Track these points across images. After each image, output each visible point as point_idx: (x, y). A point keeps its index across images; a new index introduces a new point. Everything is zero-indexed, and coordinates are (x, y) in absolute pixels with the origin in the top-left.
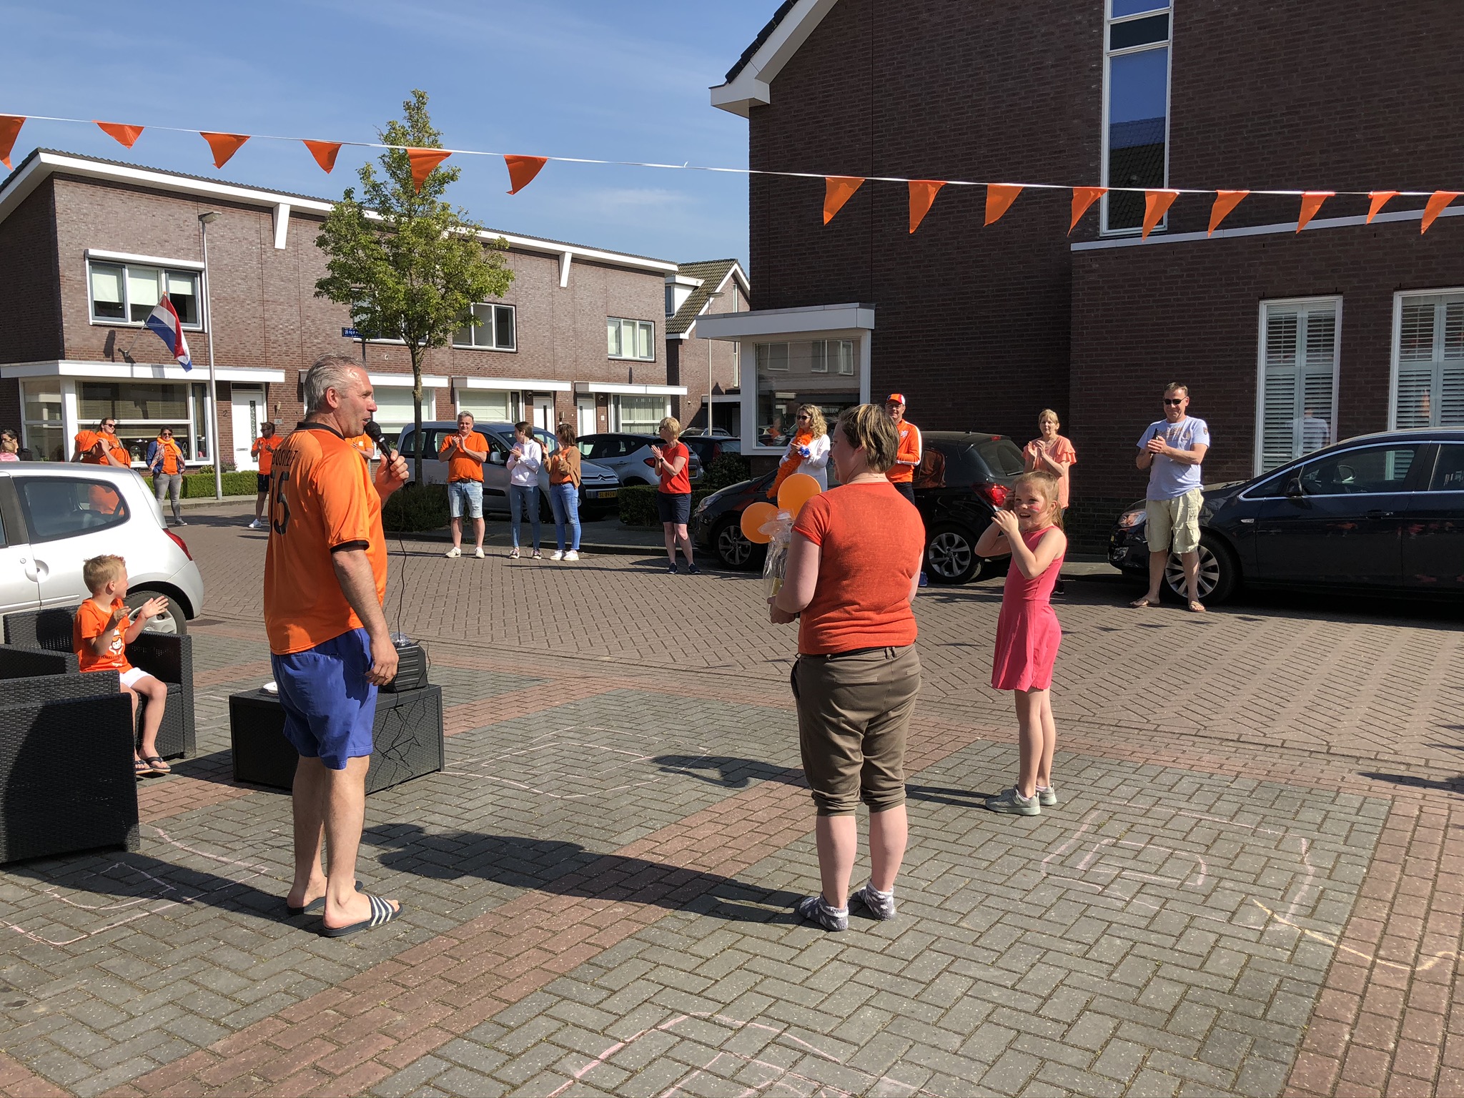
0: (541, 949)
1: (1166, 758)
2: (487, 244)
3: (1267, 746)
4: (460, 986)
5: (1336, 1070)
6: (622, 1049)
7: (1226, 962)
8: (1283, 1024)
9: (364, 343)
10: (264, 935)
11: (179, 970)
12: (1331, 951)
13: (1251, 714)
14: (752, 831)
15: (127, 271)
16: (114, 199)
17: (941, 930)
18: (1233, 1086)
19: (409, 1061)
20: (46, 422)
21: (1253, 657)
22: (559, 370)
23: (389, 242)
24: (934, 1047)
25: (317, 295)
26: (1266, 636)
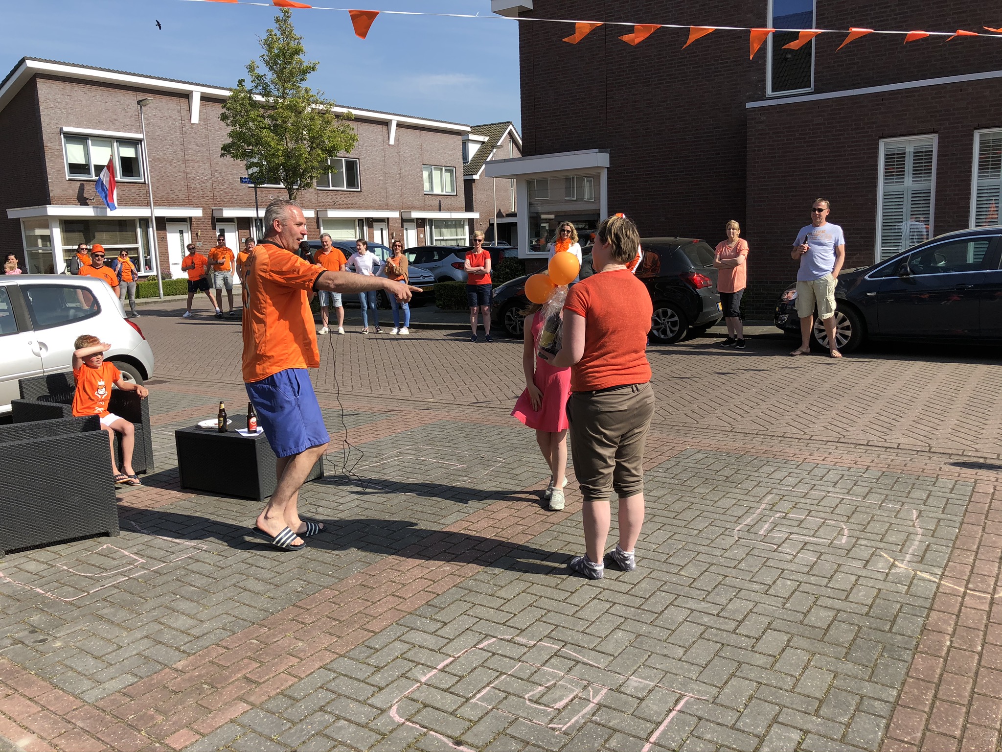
0: (394, 596)
1: (818, 458)
2: (338, 116)
3: (887, 448)
4: (340, 622)
5: (941, 665)
6: (452, 662)
7: (862, 595)
8: (904, 635)
9: (255, 188)
10: (206, 591)
11: (151, 615)
12: (935, 585)
13: (876, 427)
14: (535, 513)
15: (90, 141)
16: (79, 91)
17: (667, 577)
18: (870, 677)
19: (308, 672)
20: (40, 248)
21: (876, 388)
22: (391, 203)
23: (270, 117)
24: (665, 656)
25: (222, 155)
26: (885, 373)
